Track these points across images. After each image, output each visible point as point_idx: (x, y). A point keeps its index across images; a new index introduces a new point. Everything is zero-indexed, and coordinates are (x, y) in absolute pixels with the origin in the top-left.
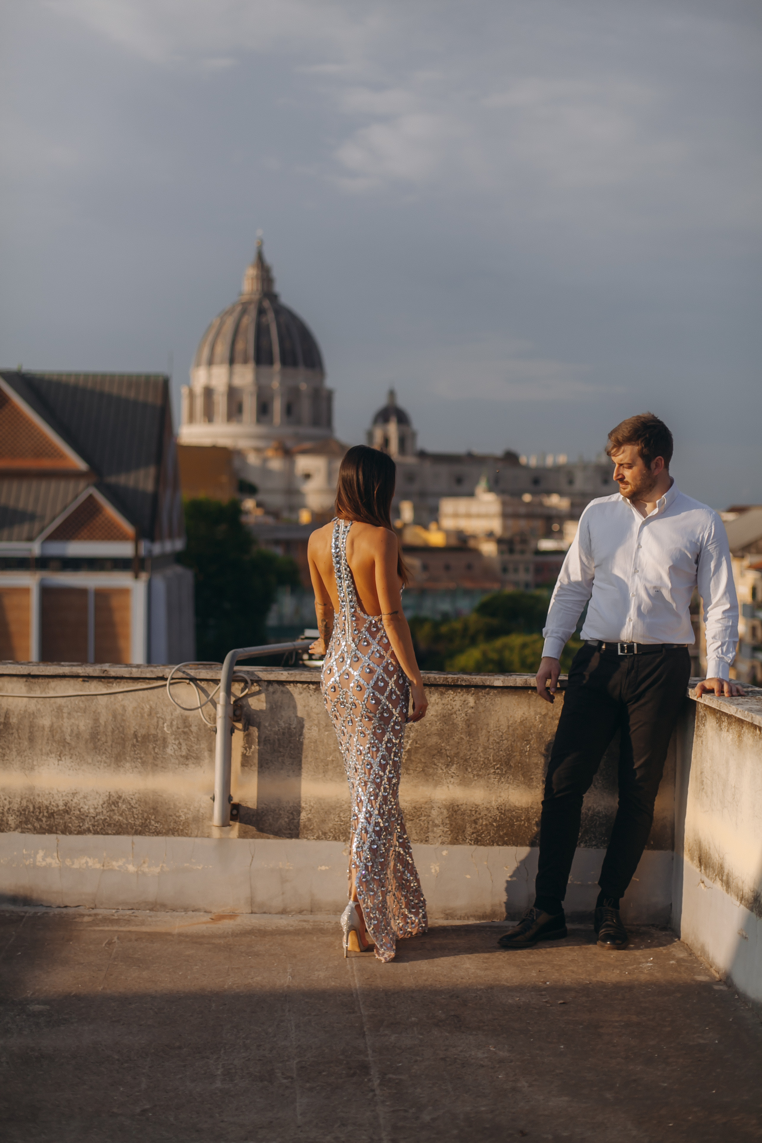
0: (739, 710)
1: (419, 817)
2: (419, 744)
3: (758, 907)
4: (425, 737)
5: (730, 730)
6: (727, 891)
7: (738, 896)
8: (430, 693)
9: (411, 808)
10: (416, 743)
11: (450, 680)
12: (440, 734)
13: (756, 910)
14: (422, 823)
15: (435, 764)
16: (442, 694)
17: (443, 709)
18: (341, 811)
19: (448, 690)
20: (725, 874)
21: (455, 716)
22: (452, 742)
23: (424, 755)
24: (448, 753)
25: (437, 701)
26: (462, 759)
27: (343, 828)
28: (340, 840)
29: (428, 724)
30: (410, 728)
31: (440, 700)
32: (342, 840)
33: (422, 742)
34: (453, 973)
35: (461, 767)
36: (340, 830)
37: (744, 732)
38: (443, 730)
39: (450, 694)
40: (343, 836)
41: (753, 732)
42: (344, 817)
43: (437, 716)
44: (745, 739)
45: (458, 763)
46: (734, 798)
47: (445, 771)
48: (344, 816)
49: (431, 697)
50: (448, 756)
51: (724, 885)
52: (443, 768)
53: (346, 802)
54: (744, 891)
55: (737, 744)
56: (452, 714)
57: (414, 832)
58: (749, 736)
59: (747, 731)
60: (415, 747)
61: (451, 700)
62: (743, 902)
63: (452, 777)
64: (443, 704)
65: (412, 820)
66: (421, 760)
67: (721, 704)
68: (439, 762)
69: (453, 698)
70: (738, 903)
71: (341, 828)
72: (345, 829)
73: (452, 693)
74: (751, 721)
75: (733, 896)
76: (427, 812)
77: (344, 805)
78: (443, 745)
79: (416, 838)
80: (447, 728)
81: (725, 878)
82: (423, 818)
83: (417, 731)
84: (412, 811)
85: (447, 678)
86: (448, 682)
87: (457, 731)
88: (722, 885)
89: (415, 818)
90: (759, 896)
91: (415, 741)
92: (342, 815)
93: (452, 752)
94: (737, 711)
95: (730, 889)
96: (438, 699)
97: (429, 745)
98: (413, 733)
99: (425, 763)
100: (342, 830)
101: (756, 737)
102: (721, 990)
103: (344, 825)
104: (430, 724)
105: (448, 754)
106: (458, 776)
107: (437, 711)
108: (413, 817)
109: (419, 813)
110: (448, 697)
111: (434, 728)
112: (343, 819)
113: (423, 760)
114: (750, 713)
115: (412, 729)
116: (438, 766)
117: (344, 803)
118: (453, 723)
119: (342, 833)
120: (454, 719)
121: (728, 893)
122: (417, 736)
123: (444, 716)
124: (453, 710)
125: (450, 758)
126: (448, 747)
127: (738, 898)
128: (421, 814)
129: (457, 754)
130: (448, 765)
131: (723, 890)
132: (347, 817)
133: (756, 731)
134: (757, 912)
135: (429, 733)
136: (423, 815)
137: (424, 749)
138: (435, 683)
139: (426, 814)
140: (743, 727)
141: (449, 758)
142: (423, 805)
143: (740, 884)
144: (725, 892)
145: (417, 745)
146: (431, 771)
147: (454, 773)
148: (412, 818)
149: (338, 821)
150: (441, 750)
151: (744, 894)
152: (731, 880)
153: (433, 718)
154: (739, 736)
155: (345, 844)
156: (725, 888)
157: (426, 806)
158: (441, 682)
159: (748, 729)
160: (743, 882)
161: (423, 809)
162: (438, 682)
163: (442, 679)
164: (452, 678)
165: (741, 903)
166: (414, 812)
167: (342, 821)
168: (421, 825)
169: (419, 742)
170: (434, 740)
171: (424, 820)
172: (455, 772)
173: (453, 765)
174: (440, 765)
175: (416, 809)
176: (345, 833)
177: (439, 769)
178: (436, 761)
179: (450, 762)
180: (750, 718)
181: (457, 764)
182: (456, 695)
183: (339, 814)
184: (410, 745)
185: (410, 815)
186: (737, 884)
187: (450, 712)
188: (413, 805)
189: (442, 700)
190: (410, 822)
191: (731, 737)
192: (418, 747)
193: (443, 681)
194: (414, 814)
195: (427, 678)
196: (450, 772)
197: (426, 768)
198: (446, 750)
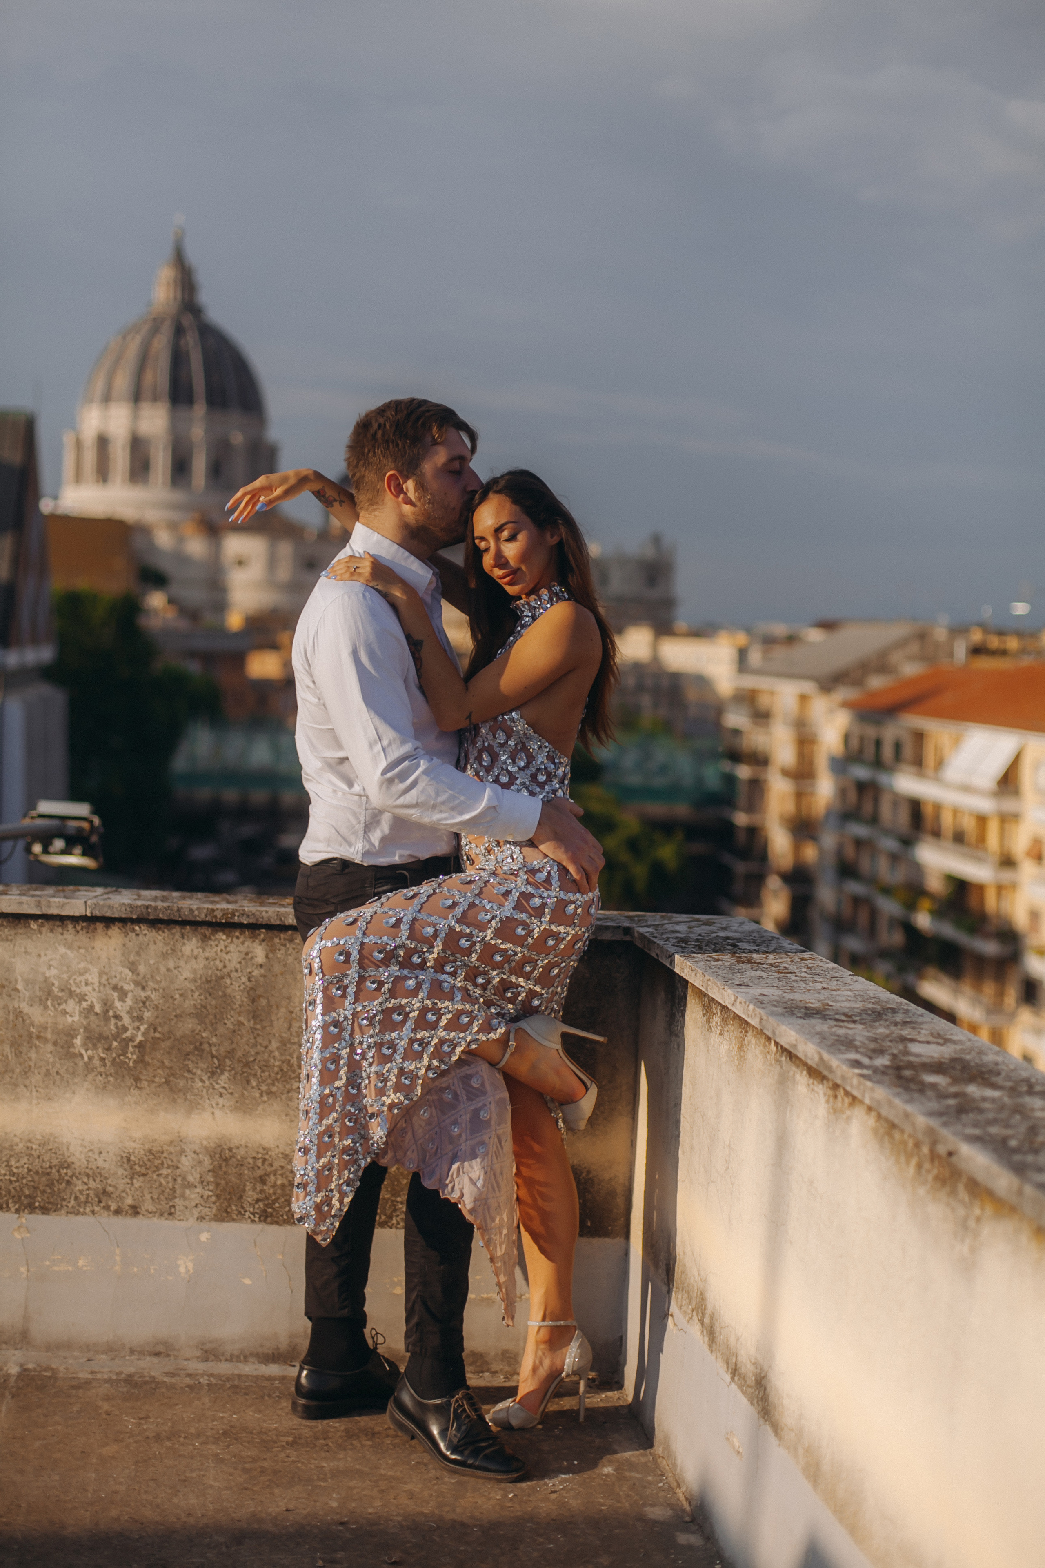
0: (738, 1000)
1: (158, 1168)
2: (159, 1033)
3: (762, 1398)
4: (170, 1020)
5: (725, 1033)
6: (710, 1346)
7: (728, 1363)
8: (183, 937)
9: (142, 1152)
10: (155, 1030)
11: (219, 914)
12: (200, 1014)
13: (759, 1405)
14: (162, 1181)
15: (189, 1071)
16: (205, 939)
17: (205, 967)
18: (11, 1156)
19: (217, 932)
20: (708, 1312)
21: (228, 981)
22: (221, 1030)
23: (169, 1053)
24: (214, 1050)
25: (196, 952)
26: (239, 1061)
27: (14, 1188)
28: (8, 1209)
29: (177, 996)
30: (144, 1003)
31: (201, 950)
32: (13, 1209)
33: (166, 1028)
34: (175, 1500)
35: (238, 1076)
36: (9, 1191)
37: (749, 1042)
38: (205, 1007)
39: (219, 940)
40: (15, 1202)
41: (765, 1046)
42: (17, 1168)
43: (194, 980)
44: (749, 1055)
45: (233, 1069)
46: (727, 1169)
47: (207, 1083)
48: (18, 1164)
49: (184, 944)
50: (213, 1056)
51: (705, 1333)
52: (205, 1078)
53: (21, 1139)
54: (739, 1358)
55: (737, 1062)
56: (222, 978)
57: (148, 1196)
58: (757, 1051)
59: (753, 1041)
60: (153, 1038)
61: (221, 950)
62: (736, 1378)
63: (221, 1095)
64: (207, 959)
65: (144, 1175)
66: (163, 1062)
67: (710, 983)
68: (196, 1067)
69: (226, 947)
70: (728, 1378)
71: (11, 1187)
72: (18, 1189)
73: (224, 937)
74: (758, 1026)
75: (720, 1360)
76: (172, 1161)
77: (17, 1145)
78: (204, 1035)
79: (151, 1208)
80: (214, 1002)
81: (707, 1320)
82: (165, 1171)
83: (156, 1007)
84: (145, 1159)
85: (213, 910)
86: (216, 917)
87: (232, 1009)
88: (702, 1332)
89: (149, 1172)
90: (764, 1378)
91: (153, 1027)
92: (13, 1162)
93: (222, 1050)
94: (735, 1001)
95: (714, 1345)
96: (197, 948)
97: (179, 1034)
98: (148, 1011)
99: (171, 1068)
100: (13, 1190)
101: (769, 1056)
102: (690, 1547)
103: (17, 1181)
104: (181, 995)
105: (214, 1052)
106: (232, 1094)
107: (194, 971)
108: (147, 1169)
109: (157, 1162)
110: (217, 946)
111: (188, 1004)
112: (15, 1170)
113: (167, 1062)
114: (758, 1010)
115: (147, 1004)
116: (194, 1074)
117: (17, 1140)
118: (225, 995)
119: (14, 1197)
120: (226, 987)
121: (712, 1352)
122: (157, 1017)
123: (208, 982)
124: (226, 971)
125: (218, 1060)
126: (214, 1040)
127: (728, 1368)
128: (162, 1164)
129: (231, 1053)
130: (213, 1073)
131: (704, 1342)
132: (23, 1167)
133: (770, 1044)
134: (760, 1408)
135: (178, 1011)
136: (166, 1165)
137: (168, 1043)
138: (191, 918)
139: (170, 1163)
140: (746, 1032)
141: (216, 1061)
142: (165, 1147)
143: (732, 1341)
144: (706, 1347)
145: (157, 1035)
146: (182, 1083)
147: (224, 1088)
148: (143, 1171)
149: (5, 1175)
150: (201, 1044)
151: (738, 1363)
152: (717, 1328)
153: (187, 983)
154: (740, 1049)
155: (19, 1218)
156: (706, 1339)
157: (172, 1149)
158: (202, 917)
159: (755, 1036)
160: (738, 1339)
161: (165, 1155)
162: (196, 916)
163: (205, 911)
164: (222, 910)
165: (733, 1379)
166: (149, 1160)
167: (14, 1174)
168: (161, 1184)
169: (159, 1029)
170: (189, 1025)
171: (167, 1176)
172: (226, 1086)
173: (222, 1072)
174: (199, 1072)
175: (153, 1154)
176: (20, 1197)
177: (197, 1080)
178: (191, 1066)
179: (216, 1068)
180: (757, 1020)
181: (230, 1071)
182: (232, 942)
183: (8, 1161)
184: (144, 1034)
185: (140, 1166)
186: (728, 1340)
187: (218, 973)
188: (147, 1146)
189: (204, 950)
190: (141, 1179)
191: (726, 1047)
192: (159, 1038)
193: (206, 916)
194: (148, 1164)
195: (175, 909)
196: (217, 1086)
197: (172, 1078)
198: (210, 1045)
